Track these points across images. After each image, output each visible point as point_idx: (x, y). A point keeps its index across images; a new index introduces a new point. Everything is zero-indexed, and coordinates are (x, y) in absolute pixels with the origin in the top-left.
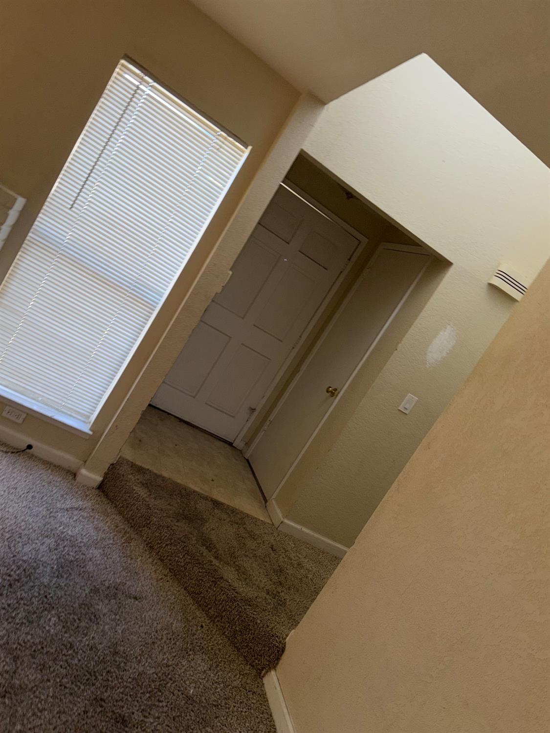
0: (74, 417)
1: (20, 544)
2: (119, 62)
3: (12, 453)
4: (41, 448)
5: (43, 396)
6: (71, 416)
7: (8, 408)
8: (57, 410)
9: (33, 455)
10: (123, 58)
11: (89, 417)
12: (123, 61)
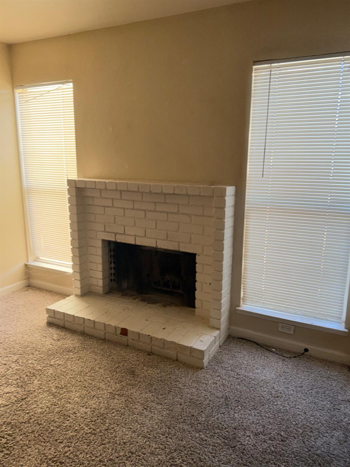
0: (330, 321)
1: (312, 439)
2: (252, 69)
3: (295, 357)
4: (314, 349)
5: (301, 310)
6: (327, 320)
7: (280, 325)
8: (315, 318)
9: (311, 356)
10: (254, 65)
11: (340, 318)
12: (254, 67)
